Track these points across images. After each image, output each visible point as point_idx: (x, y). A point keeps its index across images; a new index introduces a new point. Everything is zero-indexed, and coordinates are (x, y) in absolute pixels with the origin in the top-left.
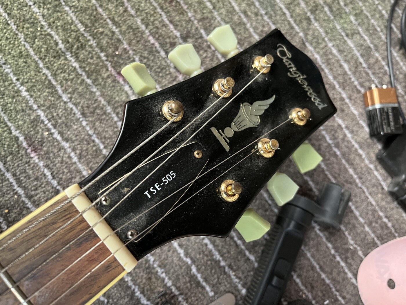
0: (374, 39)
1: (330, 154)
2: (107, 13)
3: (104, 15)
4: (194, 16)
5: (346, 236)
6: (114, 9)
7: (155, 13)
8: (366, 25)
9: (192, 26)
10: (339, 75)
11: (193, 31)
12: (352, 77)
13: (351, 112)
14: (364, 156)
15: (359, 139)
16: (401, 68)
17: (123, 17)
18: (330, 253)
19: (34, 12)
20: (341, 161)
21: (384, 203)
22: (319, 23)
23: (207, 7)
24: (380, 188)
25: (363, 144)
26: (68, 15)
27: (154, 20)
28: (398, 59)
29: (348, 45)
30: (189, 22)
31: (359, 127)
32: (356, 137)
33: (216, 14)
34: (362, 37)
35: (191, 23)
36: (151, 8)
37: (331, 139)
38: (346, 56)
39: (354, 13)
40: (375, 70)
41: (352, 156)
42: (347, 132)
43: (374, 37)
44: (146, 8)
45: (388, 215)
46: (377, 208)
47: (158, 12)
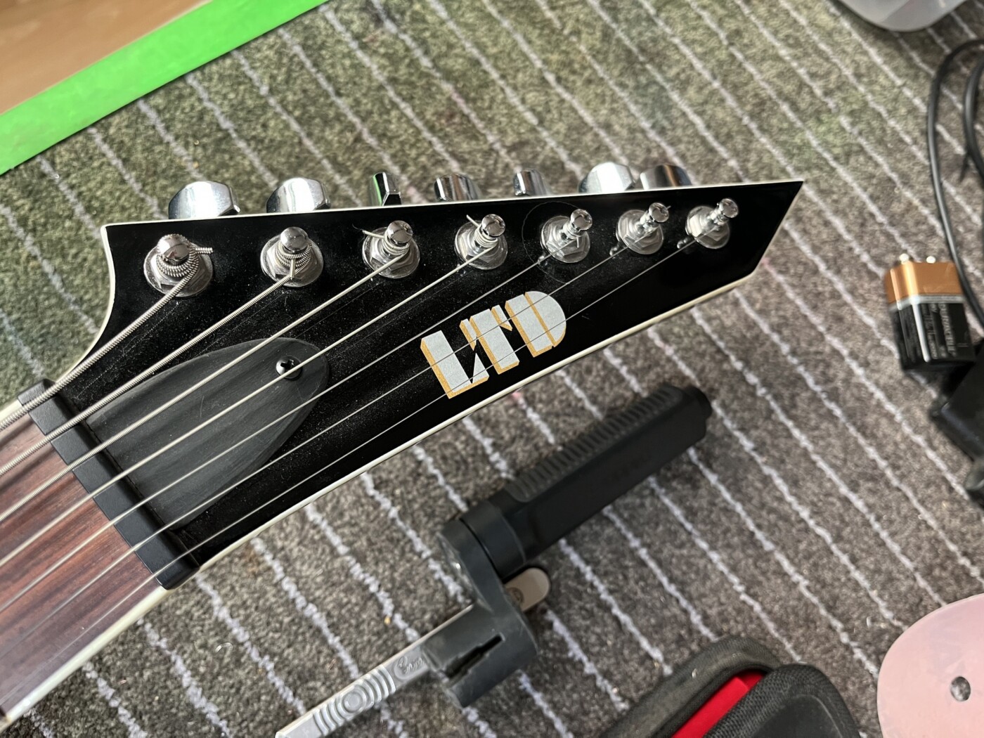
0: (900, 161)
1: (820, 416)
2: (322, 149)
3: (316, 152)
4: (500, 140)
5: (873, 601)
6: (336, 139)
7: (418, 141)
8: (878, 132)
9: (496, 162)
10: (824, 242)
11: (499, 172)
12: (854, 244)
13: (861, 320)
14: (898, 418)
15: (883, 380)
16: (969, 218)
17: (354, 152)
18: (840, 642)
19: (175, 156)
20: (847, 429)
21: (956, 523)
22: (771, 137)
23: (526, 122)
24: (944, 488)
25: (895, 389)
26: (244, 157)
27: (419, 155)
28: (958, 199)
29: (839, 178)
30: (490, 155)
31: (882, 354)
32: (877, 376)
33: (545, 134)
34: (870, 158)
35: (495, 155)
36: (411, 131)
37: (817, 383)
38: (836, 201)
39: (848, 108)
40: (906, 226)
41: (871, 419)
42: (854, 365)
43: (898, 156)
44: (401, 132)
45: (970, 550)
46: (941, 534)
47: (424, 139)
